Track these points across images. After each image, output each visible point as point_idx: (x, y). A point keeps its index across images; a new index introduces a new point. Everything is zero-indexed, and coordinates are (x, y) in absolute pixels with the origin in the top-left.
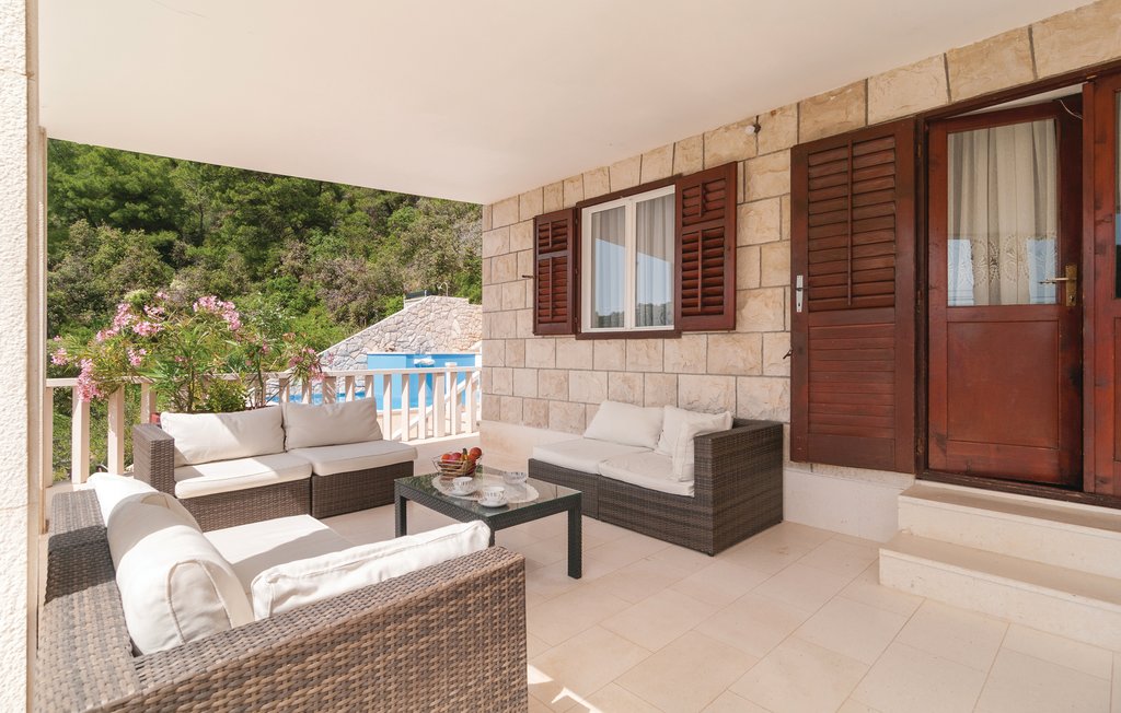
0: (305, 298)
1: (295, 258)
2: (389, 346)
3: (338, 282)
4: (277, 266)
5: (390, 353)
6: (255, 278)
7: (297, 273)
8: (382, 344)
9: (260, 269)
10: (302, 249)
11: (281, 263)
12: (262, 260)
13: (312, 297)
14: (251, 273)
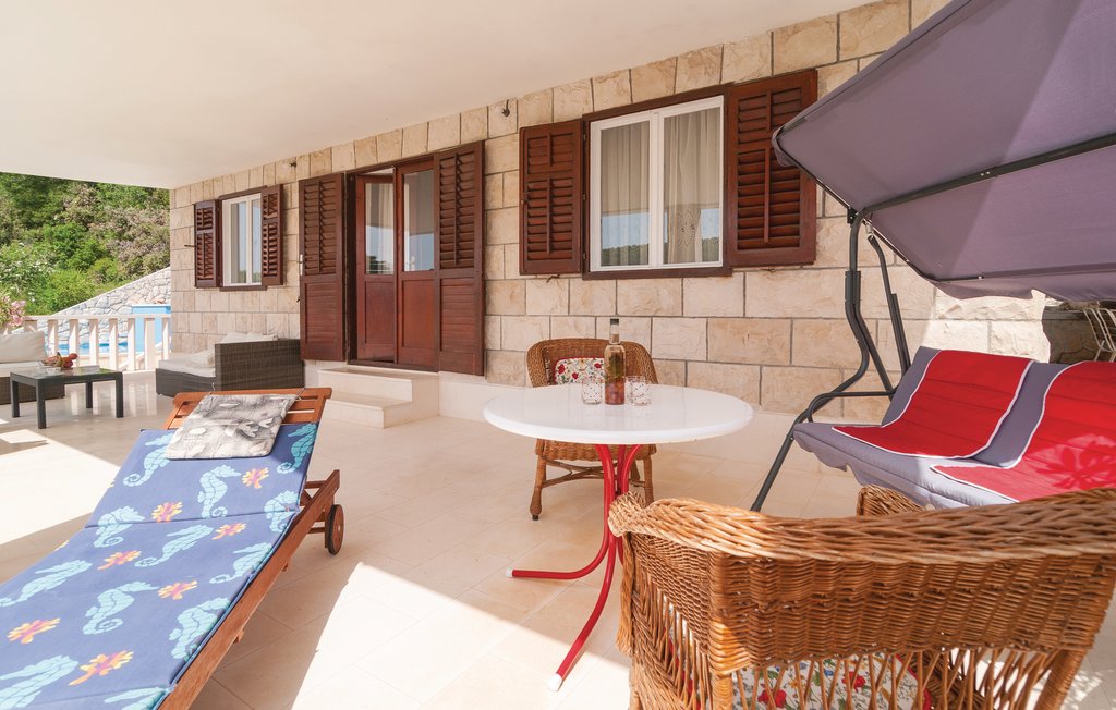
0: (94, 248)
1: (83, 205)
2: (157, 299)
3: (130, 233)
4: (58, 212)
5: (159, 305)
6: (29, 225)
7: (86, 221)
8: (149, 297)
9: (36, 214)
10: (91, 194)
11: (65, 210)
12: (37, 205)
13: (101, 248)
14: (25, 218)
